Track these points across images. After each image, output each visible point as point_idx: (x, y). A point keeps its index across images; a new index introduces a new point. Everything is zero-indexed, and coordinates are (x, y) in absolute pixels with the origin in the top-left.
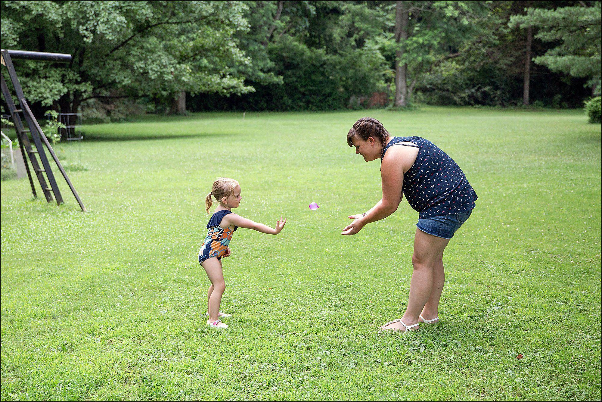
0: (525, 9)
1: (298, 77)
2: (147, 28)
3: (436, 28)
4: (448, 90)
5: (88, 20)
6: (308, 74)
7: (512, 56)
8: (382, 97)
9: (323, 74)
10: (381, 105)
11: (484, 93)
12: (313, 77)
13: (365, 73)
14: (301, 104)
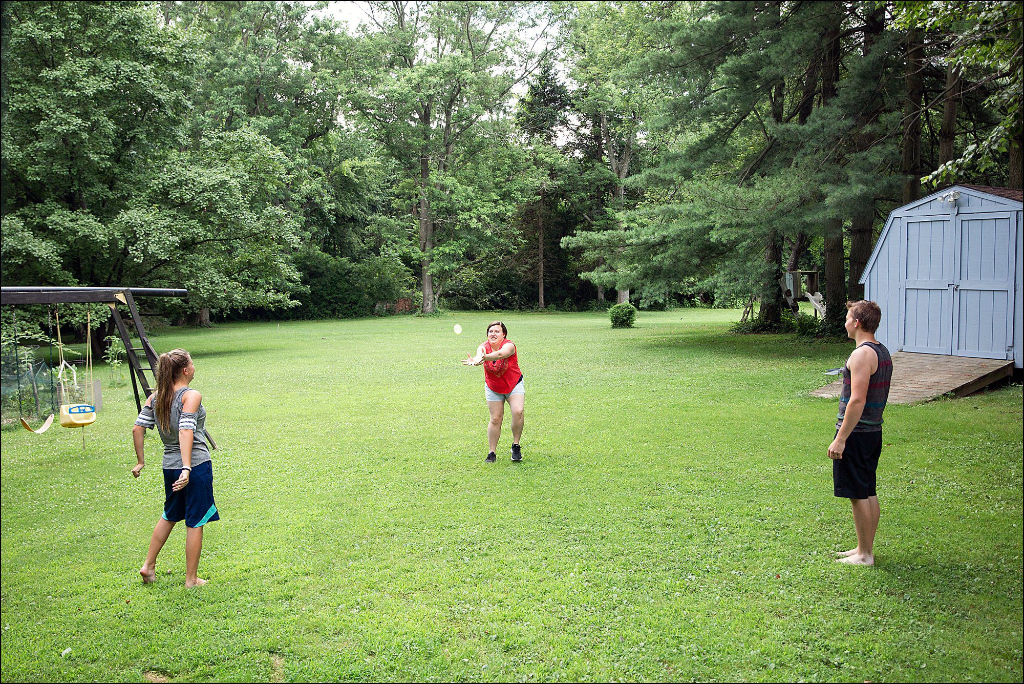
0: (575, 232)
1: (323, 286)
2: (191, 246)
3: (461, 239)
4: (469, 296)
5: (137, 239)
6: (333, 283)
7: (527, 263)
8: (407, 303)
9: (348, 281)
10: (406, 311)
11: (503, 298)
12: (339, 285)
13: (389, 281)
14: (327, 312)
